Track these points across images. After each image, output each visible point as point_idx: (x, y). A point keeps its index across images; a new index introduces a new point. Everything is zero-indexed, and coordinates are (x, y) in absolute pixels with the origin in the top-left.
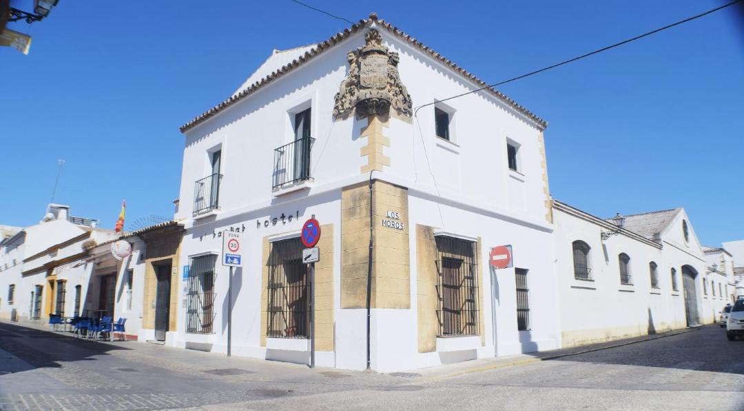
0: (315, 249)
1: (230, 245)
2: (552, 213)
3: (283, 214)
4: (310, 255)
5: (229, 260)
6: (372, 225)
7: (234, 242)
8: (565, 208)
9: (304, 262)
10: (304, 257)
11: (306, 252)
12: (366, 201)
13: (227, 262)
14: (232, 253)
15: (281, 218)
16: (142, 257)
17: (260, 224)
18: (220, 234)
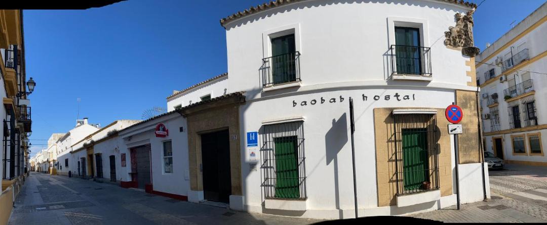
0: (459, 125)
4: (455, 129)
10: (450, 130)
15: (395, 96)
16: (181, 130)
17: (366, 97)
18: (303, 103)
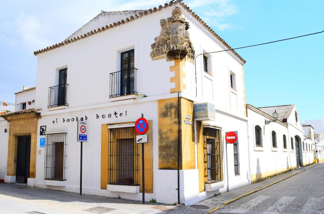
0: (146, 136)
1: (81, 129)
2: (247, 111)
3: (115, 112)
4: (142, 139)
5: (81, 138)
6: (179, 123)
7: (83, 127)
8: (252, 108)
9: (137, 142)
10: (137, 140)
11: (138, 137)
12: (174, 109)
13: (80, 139)
14: (82, 134)
15: (114, 114)
16: (6, 131)
17: (99, 116)
18: (68, 120)
